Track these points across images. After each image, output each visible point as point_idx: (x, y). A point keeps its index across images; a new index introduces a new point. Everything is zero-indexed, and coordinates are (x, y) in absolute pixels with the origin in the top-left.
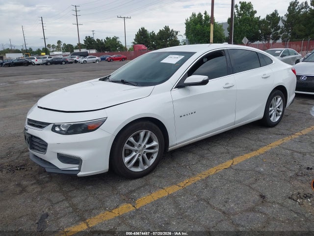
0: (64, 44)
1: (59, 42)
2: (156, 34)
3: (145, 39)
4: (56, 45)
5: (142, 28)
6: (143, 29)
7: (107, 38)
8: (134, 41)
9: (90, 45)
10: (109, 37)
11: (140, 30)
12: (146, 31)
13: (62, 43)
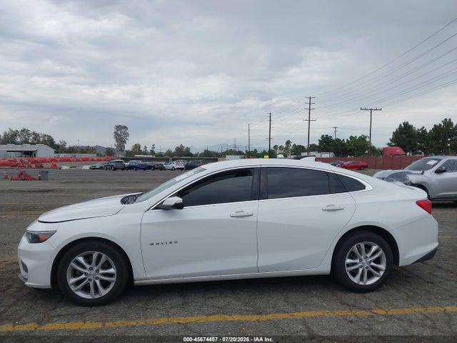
0: (295, 145)
1: (288, 143)
2: (428, 131)
3: (408, 139)
4: (285, 146)
5: (404, 124)
6: (406, 124)
7: (351, 137)
8: (390, 142)
9: (327, 146)
10: (354, 136)
11: (400, 125)
12: (411, 127)
13: (292, 144)
